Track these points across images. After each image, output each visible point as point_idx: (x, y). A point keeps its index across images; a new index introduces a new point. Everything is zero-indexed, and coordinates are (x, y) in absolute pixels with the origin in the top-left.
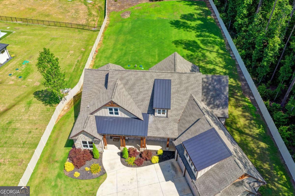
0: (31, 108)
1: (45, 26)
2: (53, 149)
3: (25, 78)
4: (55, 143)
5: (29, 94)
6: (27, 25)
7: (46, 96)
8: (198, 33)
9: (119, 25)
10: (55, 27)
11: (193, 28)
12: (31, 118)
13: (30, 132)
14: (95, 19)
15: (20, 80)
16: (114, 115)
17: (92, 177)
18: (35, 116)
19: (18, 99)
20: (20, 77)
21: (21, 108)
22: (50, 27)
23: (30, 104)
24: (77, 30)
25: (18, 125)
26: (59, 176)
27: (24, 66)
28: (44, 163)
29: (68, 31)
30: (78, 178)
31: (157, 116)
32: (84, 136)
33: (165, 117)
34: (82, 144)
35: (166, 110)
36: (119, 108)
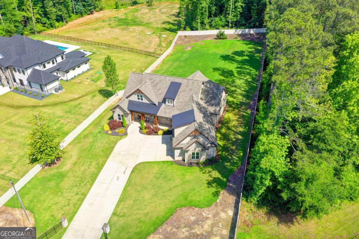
0: (94, 99)
1: (121, 51)
2: (100, 120)
3: (95, 82)
4: (103, 117)
5: (95, 91)
6: (108, 49)
7: (106, 93)
8: (239, 66)
9: (179, 55)
10: (128, 52)
11: (237, 62)
12: (93, 103)
13: (90, 110)
14: (163, 49)
15: (92, 82)
16: (140, 101)
17: (118, 136)
18: (96, 103)
19: (88, 93)
20: (93, 81)
21: (89, 98)
22: (125, 51)
23: (94, 96)
24: (144, 56)
25: (84, 106)
26: (99, 132)
27: (97, 75)
28: (93, 126)
29: (137, 56)
30: (110, 134)
31: (167, 105)
32: (119, 110)
33: (172, 106)
34: (118, 117)
35: (172, 100)
36: (143, 95)
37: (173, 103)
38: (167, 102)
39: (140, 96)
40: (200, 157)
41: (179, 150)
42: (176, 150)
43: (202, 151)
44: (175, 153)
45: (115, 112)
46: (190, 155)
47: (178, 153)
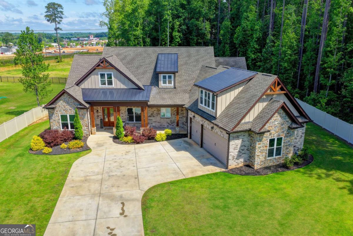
2: (18, 141)
16: (107, 86)
17: (70, 153)
26: (20, 155)
30: (49, 154)
31: (162, 87)
32: (64, 104)
33: (172, 88)
34: (61, 122)
35: (172, 75)
36: (113, 72)
37: (173, 82)
38: (162, 82)
39: (106, 76)
40: (283, 151)
41: (238, 140)
42: (232, 141)
43: (287, 133)
44: (231, 150)
45: (55, 112)
46: (266, 146)
47: (237, 149)
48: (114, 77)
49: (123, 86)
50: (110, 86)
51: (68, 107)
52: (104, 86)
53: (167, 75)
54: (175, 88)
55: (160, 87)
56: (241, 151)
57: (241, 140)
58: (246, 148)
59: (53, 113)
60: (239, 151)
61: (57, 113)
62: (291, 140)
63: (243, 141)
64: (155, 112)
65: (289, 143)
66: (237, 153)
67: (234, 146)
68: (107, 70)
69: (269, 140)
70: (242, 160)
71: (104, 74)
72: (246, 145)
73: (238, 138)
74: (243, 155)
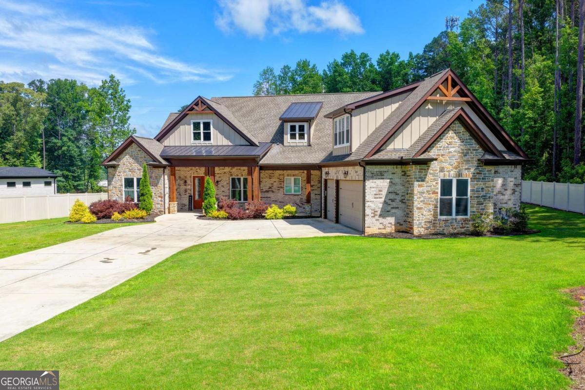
16: (202, 142)
17: (121, 223)
30: (90, 223)
31: (288, 144)
32: (131, 160)
33: (306, 146)
34: (123, 189)
35: (306, 125)
36: (212, 119)
37: (306, 136)
38: (289, 136)
39: (202, 126)
40: (471, 207)
41: (382, 181)
42: (371, 181)
43: (478, 173)
44: (368, 197)
45: (117, 173)
46: (435, 193)
47: (381, 196)
48: (213, 127)
49: (226, 142)
50: (207, 142)
51: (136, 166)
52: (197, 142)
53: (297, 125)
54: (310, 145)
55: (285, 144)
56: (390, 202)
57: (388, 181)
58: (399, 198)
59: (114, 175)
60: (385, 202)
61: (119, 176)
62: (487, 187)
63: (391, 182)
64: (275, 184)
65: (482, 194)
66: (381, 206)
67: (374, 191)
68: (204, 116)
69: (439, 182)
70: (392, 220)
71: (199, 123)
72: (398, 192)
73: (381, 176)
74: (393, 211)
